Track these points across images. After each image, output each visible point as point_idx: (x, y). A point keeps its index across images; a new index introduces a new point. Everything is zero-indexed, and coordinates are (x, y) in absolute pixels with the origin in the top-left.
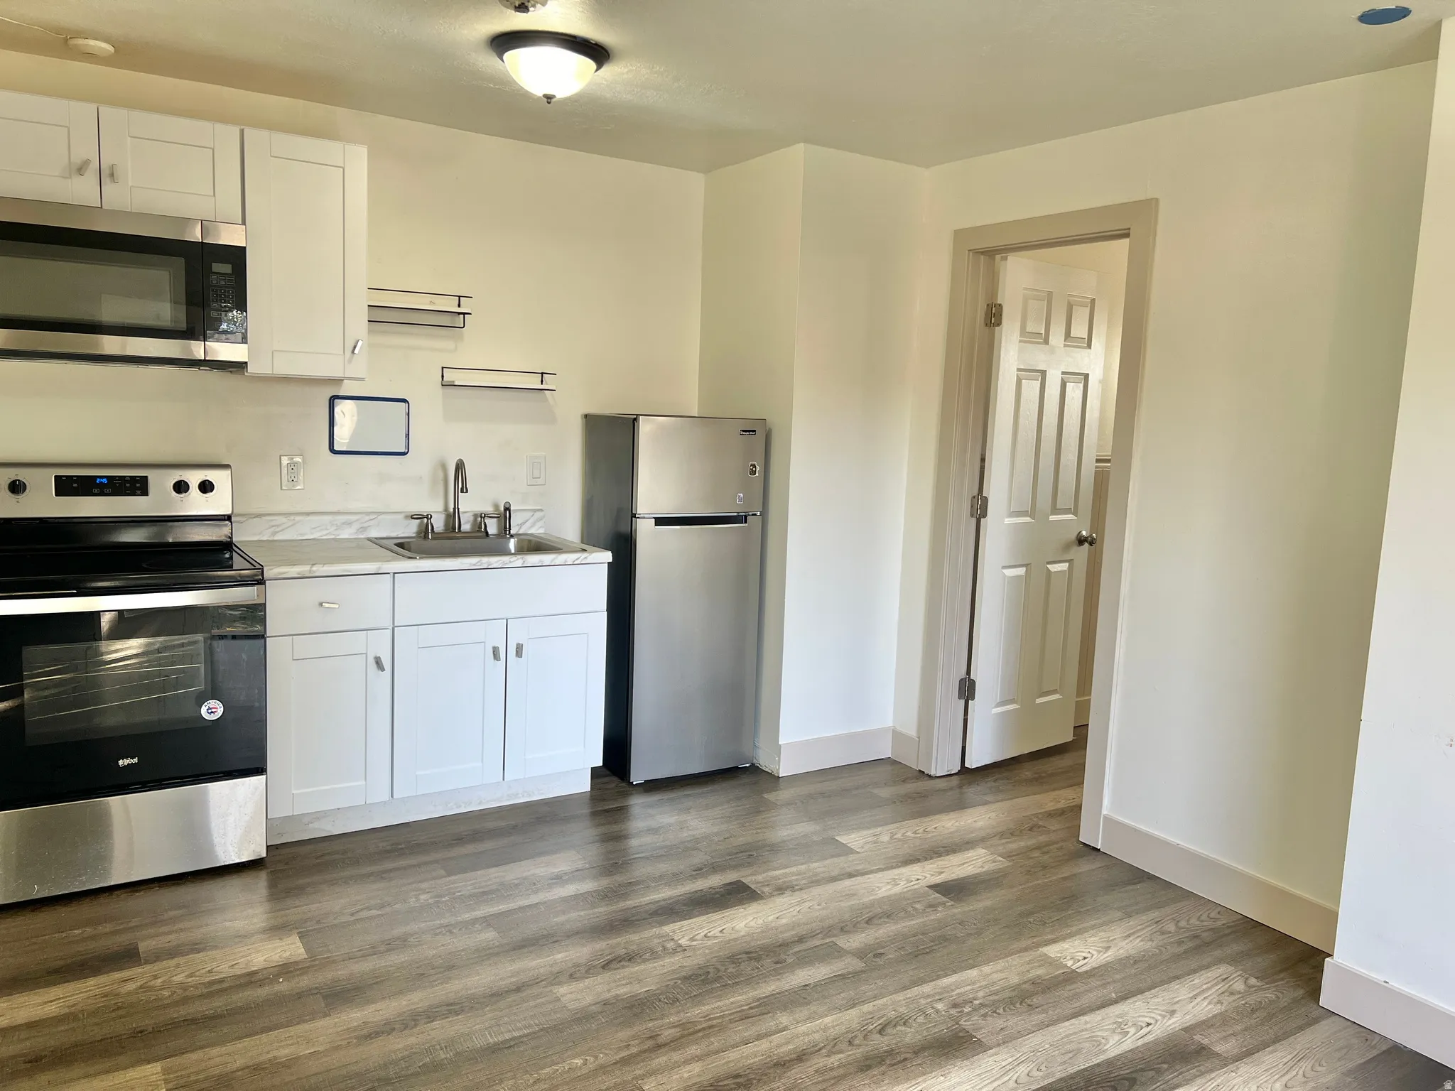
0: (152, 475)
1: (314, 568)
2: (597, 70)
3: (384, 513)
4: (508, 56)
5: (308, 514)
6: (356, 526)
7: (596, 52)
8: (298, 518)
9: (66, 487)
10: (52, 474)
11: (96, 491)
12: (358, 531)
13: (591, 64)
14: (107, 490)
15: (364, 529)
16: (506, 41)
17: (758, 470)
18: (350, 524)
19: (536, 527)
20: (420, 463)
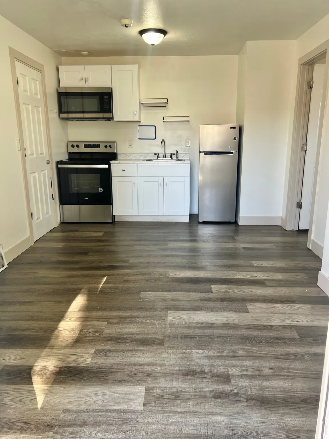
0: (101, 144)
1: (120, 162)
2: (164, 37)
3: (149, 153)
4: (143, 35)
5: (133, 153)
6: (144, 156)
7: (163, 32)
8: (131, 154)
9: (86, 146)
10: (83, 144)
11: (91, 147)
12: (144, 158)
13: (163, 35)
14: (93, 147)
15: (145, 157)
16: (142, 32)
17: (236, 139)
18: (142, 156)
19: (187, 157)
20: (158, 141)
